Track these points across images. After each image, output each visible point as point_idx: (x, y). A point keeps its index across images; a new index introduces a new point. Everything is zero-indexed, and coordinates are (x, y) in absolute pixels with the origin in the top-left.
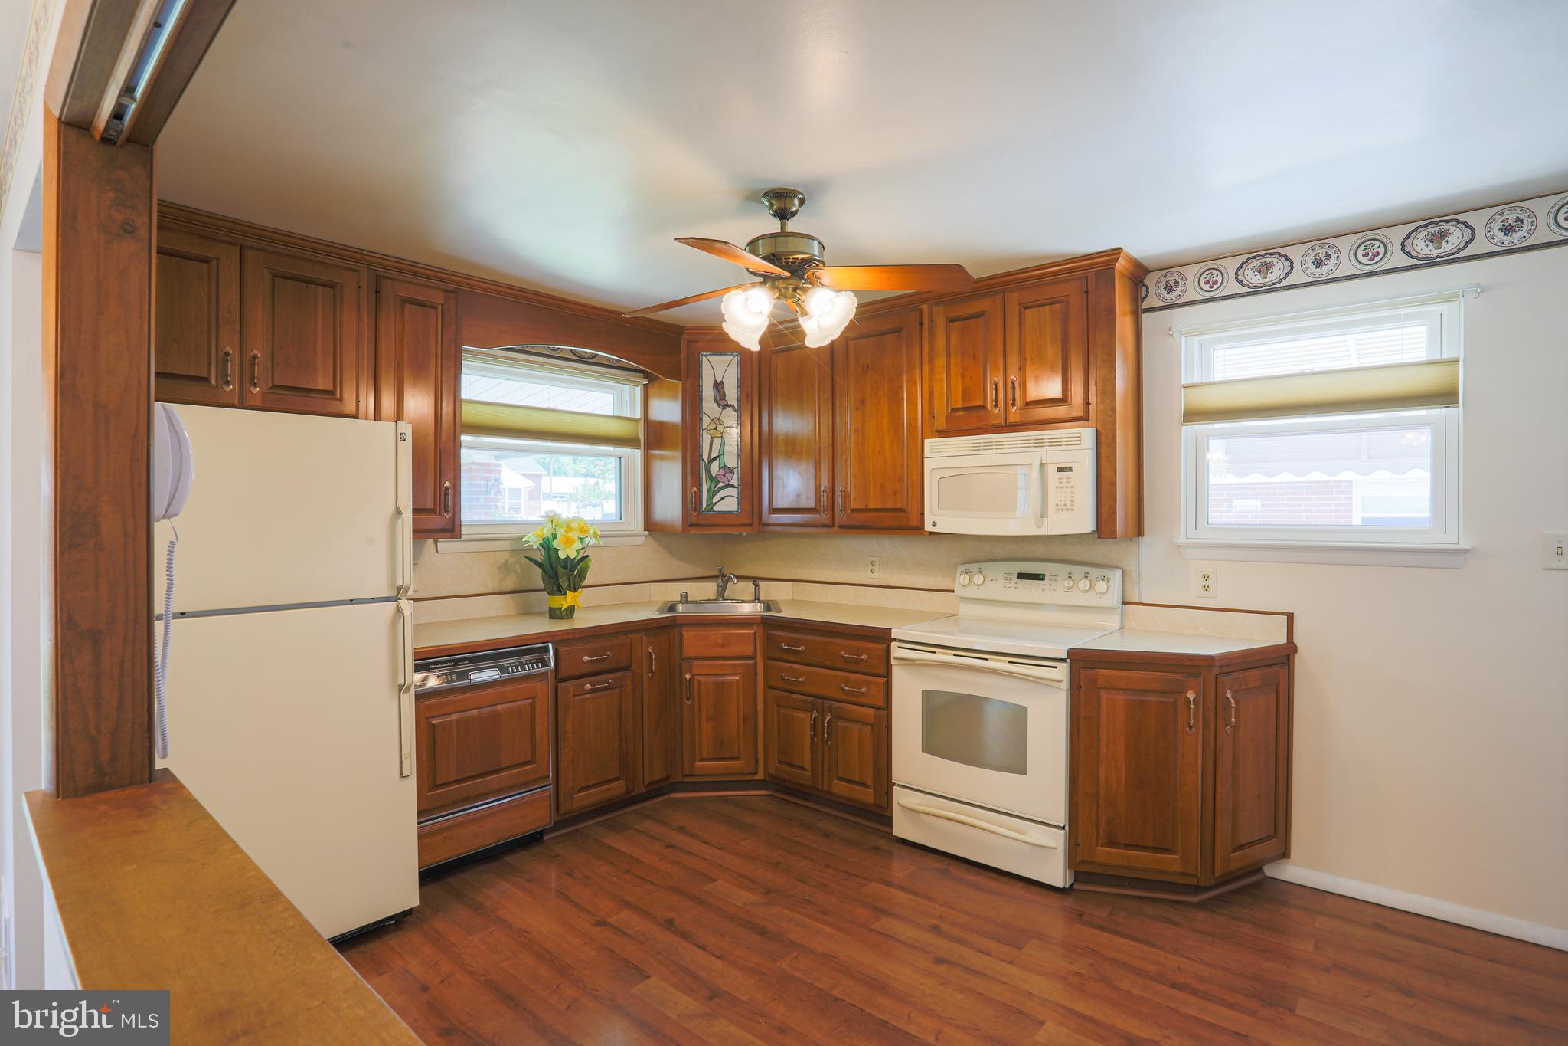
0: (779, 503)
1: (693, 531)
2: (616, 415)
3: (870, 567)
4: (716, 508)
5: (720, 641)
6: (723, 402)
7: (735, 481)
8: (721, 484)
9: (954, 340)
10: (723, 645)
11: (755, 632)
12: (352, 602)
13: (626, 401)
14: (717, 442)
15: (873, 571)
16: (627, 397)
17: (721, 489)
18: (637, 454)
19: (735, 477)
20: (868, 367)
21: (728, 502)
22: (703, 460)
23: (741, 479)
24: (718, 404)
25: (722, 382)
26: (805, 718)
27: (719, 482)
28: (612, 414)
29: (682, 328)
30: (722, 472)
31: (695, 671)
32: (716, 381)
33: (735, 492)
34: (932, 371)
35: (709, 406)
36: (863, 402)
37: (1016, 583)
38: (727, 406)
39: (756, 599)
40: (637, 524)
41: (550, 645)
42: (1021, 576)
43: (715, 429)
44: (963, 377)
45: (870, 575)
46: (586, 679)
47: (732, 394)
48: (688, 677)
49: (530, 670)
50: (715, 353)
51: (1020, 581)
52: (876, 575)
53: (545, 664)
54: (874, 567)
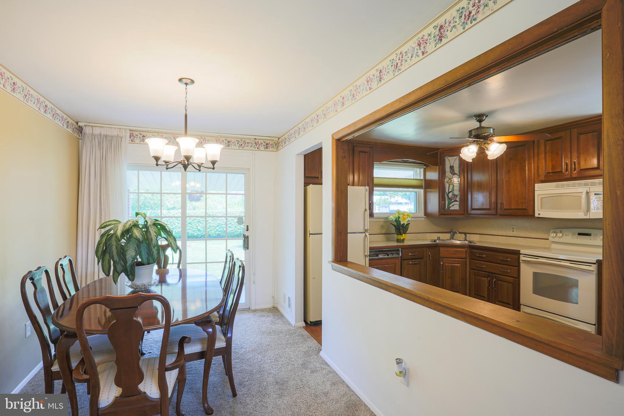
0: (475, 207)
1: (442, 216)
2: (414, 178)
3: (512, 230)
4: (451, 209)
5: (453, 252)
6: (453, 173)
7: (458, 199)
8: (453, 200)
9: (548, 148)
10: (454, 254)
11: (466, 250)
12: (354, 233)
13: (418, 174)
14: (451, 186)
15: (513, 231)
16: (418, 172)
17: (453, 202)
18: (422, 191)
19: (458, 198)
21: (456, 206)
22: (446, 192)
23: (460, 199)
24: (452, 174)
25: (453, 166)
26: (485, 280)
27: (452, 200)
28: (413, 178)
29: (438, 149)
30: (453, 196)
31: (444, 262)
32: (451, 166)
33: (458, 203)
34: (538, 159)
35: (448, 174)
36: (509, 171)
37: (577, 237)
38: (455, 174)
39: (465, 240)
40: (422, 214)
41: (400, 249)
42: (580, 234)
43: (451, 182)
44: (552, 161)
45: (512, 233)
46: (410, 261)
47: (457, 170)
48: (442, 263)
49: (394, 256)
50: (450, 156)
51: (579, 236)
52: (515, 233)
53: (398, 255)
54: (514, 230)
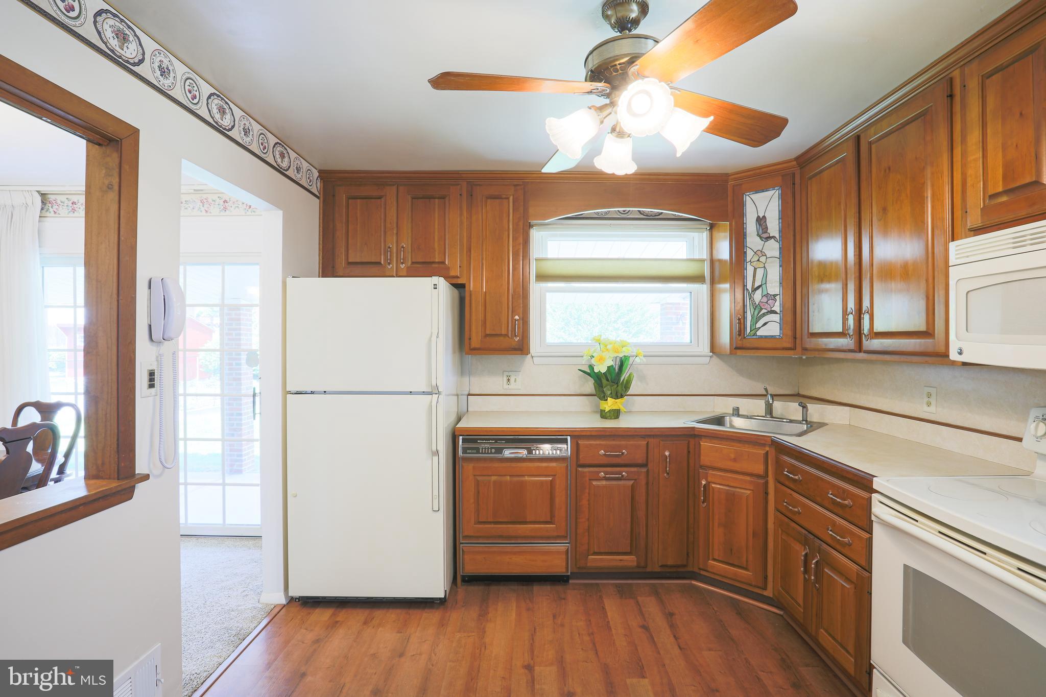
1: (739, 352)
2: (687, 258)
3: (926, 400)
4: (759, 333)
5: (732, 456)
6: (765, 235)
7: (777, 308)
8: (764, 311)
9: (991, 102)
10: (735, 460)
11: (767, 453)
13: (696, 246)
14: (760, 272)
15: (929, 404)
16: (697, 242)
17: (764, 315)
18: (703, 289)
19: (778, 303)
20: (889, 168)
21: (771, 327)
22: (747, 289)
23: (783, 306)
24: (761, 238)
25: (764, 217)
27: (761, 309)
29: (727, 175)
30: (765, 300)
31: (710, 479)
32: (758, 217)
33: (776, 317)
35: (753, 240)
36: (885, 210)
38: (769, 238)
39: (803, 420)
40: (705, 348)
41: (569, 438)
43: (758, 260)
45: (926, 408)
46: (602, 469)
47: (774, 227)
48: (704, 483)
50: (757, 192)
52: (932, 409)
54: (930, 400)
